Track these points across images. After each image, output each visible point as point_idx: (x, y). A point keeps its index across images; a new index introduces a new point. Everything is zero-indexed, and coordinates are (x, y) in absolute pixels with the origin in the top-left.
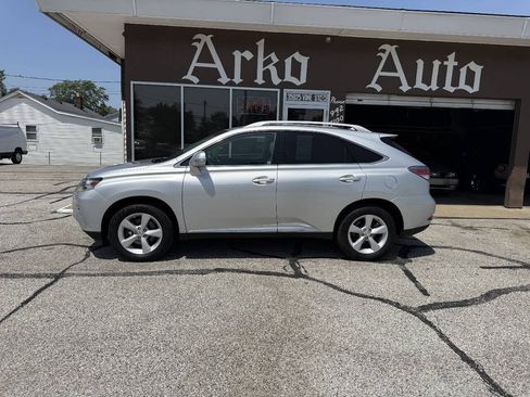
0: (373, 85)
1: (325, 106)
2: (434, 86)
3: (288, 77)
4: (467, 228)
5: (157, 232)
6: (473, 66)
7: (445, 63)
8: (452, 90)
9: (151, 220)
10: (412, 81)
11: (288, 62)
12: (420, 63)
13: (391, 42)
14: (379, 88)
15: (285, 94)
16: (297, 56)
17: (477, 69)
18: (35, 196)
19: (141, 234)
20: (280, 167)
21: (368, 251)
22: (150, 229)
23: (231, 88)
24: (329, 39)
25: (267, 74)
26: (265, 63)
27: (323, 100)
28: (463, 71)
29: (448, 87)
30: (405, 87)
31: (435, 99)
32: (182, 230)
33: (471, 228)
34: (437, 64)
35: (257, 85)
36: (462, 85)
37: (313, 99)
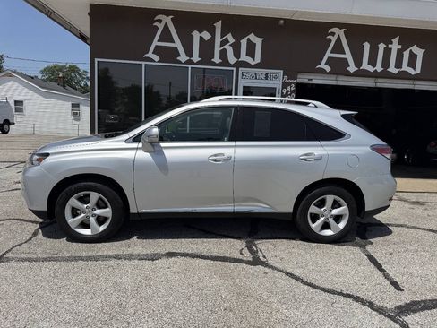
0: (323, 65)
1: (278, 84)
2: (379, 68)
3: (244, 57)
4: (414, 203)
5: (106, 212)
6: (415, 49)
7: (390, 46)
8: (395, 71)
9: (100, 199)
10: (358, 62)
11: (244, 42)
12: (367, 46)
13: (340, 26)
14: (328, 69)
15: (240, 72)
16: (252, 37)
17: (419, 52)
18: (7, 164)
19: (89, 214)
20: (238, 143)
21: (328, 233)
22: (99, 208)
23: (190, 66)
24: (282, 22)
25: (223, 54)
26: (222, 44)
27: (276, 79)
28: (406, 54)
29: (392, 69)
30: (352, 68)
31: (380, 80)
32: (133, 210)
33: (417, 203)
34: (382, 46)
35: (214, 64)
36: (405, 67)
37: (266, 78)
